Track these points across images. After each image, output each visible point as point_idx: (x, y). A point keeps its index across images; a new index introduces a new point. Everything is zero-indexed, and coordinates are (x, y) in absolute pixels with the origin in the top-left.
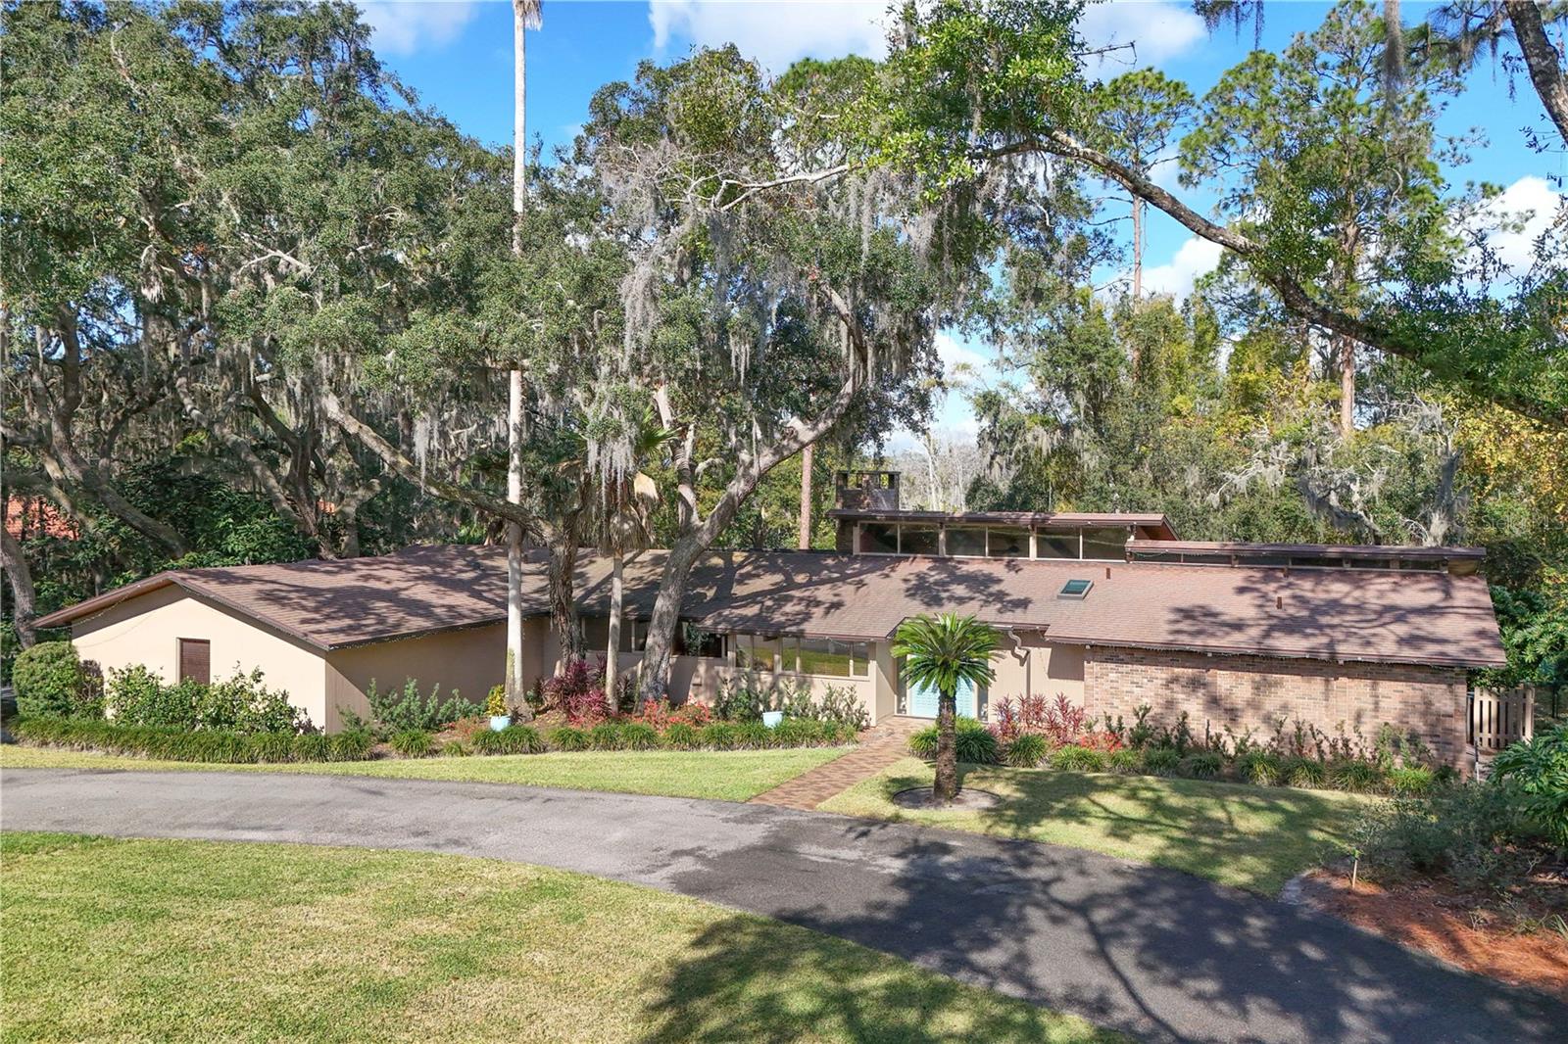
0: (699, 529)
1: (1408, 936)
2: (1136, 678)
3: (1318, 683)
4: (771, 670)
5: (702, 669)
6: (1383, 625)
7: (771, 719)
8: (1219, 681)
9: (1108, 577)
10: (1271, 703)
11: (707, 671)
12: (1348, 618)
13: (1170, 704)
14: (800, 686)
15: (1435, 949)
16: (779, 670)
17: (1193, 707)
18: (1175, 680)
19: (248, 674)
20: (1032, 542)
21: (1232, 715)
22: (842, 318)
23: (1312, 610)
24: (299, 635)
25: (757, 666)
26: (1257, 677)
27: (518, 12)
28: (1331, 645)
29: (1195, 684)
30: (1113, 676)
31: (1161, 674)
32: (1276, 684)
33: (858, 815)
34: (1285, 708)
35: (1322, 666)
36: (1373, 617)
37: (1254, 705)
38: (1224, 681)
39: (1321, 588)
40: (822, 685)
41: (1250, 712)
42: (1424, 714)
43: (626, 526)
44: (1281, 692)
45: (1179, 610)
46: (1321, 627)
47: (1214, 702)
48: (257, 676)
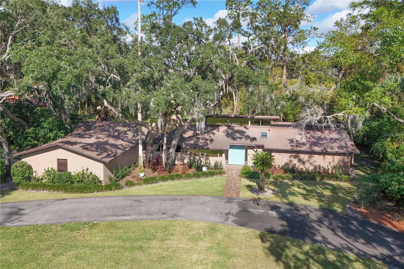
0: (184, 125)
1: (383, 223)
2: (283, 156)
3: (322, 156)
4: (198, 156)
5: (179, 155)
6: (332, 143)
7: (204, 169)
8: (301, 156)
9: (269, 131)
10: (312, 161)
11: (180, 155)
12: (325, 142)
13: (291, 161)
14: (206, 160)
15: (389, 226)
16: (201, 156)
17: (295, 161)
18: (292, 156)
19: (85, 169)
20: (250, 122)
21: (304, 163)
22: (224, 80)
23: (317, 139)
24: (99, 160)
25: (195, 155)
26: (309, 155)
27: (139, 2)
28: (325, 149)
29: (296, 157)
30: (278, 156)
31: (288, 155)
32: (313, 157)
33: (250, 198)
34: (315, 161)
35: (324, 153)
36: (329, 141)
37: (308, 161)
38: (302, 156)
39: (315, 133)
40: (213, 160)
41: (307, 163)
42: (343, 162)
43: (170, 126)
44: (314, 158)
45: (290, 140)
46: (321, 144)
47: (300, 160)
48: (87, 169)
